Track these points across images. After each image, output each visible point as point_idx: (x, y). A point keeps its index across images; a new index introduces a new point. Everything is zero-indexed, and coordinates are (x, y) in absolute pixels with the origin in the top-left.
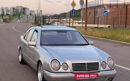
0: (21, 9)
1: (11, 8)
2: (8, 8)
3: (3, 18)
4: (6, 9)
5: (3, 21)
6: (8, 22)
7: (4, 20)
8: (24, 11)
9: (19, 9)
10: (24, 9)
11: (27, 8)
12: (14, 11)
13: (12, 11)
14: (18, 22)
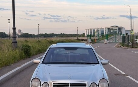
0: (116, 29)
1: (106, 29)
2: (103, 28)
3: (91, 39)
4: (102, 29)
5: (91, 42)
6: (96, 43)
7: (92, 40)
8: (119, 31)
9: (115, 29)
10: (120, 29)
11: (122, 28)
12: (109, 32)
13: (107, 31)
14: (105, 42)
